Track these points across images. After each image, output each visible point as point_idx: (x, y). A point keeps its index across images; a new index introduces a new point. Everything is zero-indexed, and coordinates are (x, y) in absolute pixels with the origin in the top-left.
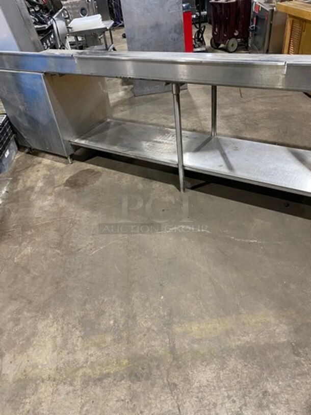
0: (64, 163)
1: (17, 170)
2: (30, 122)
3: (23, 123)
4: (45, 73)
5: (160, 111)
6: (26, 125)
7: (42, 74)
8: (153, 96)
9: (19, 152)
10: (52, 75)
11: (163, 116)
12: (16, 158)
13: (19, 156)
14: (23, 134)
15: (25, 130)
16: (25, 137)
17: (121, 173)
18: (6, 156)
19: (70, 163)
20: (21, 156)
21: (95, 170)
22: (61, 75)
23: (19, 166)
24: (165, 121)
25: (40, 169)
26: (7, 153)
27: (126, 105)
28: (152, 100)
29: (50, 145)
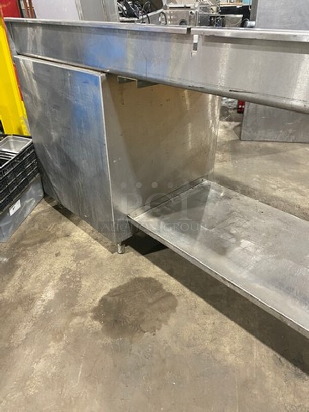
0: (107, 247)
1: (24, 242)
2: (63, 164)
3: (54, 161)
4: (108, 74)
5: (286, 175)
6: (58, 166)
7: (100, 75)
8: (270, 145)
9: (43, 200)
10: (122, 81)
11: (294, 185)
12: (34, 212)
13: (41, 209)
14: (51, 178)
15: (55, 173)
16: (54, 185)
17: (219, 314)
18: (12, 212)
19: (119, 251)
20: (43, 211)
21: (164, 287)
22: (145, 83)
23: (32, 232)
24: (299, 197)
25: (64, 251)
26: (17, 206)
27: (226, 151)
28: (268, 151)
29: (90, 212)
